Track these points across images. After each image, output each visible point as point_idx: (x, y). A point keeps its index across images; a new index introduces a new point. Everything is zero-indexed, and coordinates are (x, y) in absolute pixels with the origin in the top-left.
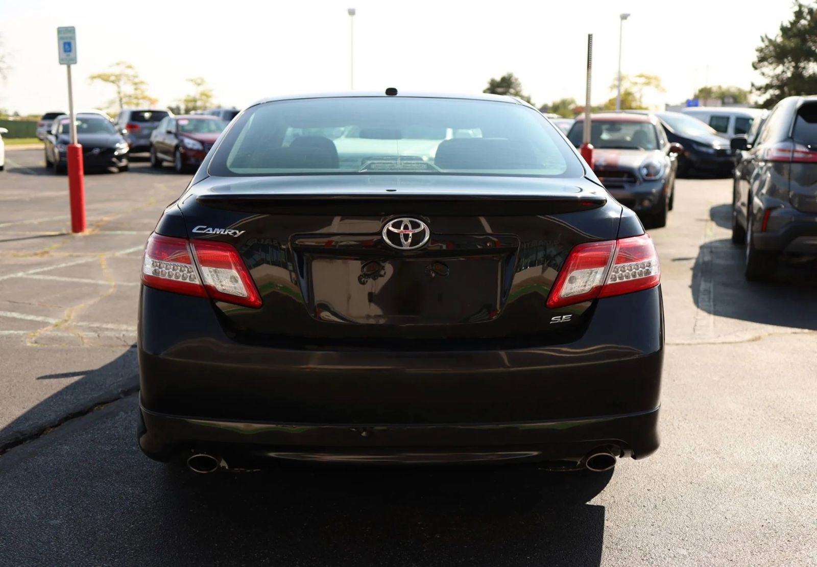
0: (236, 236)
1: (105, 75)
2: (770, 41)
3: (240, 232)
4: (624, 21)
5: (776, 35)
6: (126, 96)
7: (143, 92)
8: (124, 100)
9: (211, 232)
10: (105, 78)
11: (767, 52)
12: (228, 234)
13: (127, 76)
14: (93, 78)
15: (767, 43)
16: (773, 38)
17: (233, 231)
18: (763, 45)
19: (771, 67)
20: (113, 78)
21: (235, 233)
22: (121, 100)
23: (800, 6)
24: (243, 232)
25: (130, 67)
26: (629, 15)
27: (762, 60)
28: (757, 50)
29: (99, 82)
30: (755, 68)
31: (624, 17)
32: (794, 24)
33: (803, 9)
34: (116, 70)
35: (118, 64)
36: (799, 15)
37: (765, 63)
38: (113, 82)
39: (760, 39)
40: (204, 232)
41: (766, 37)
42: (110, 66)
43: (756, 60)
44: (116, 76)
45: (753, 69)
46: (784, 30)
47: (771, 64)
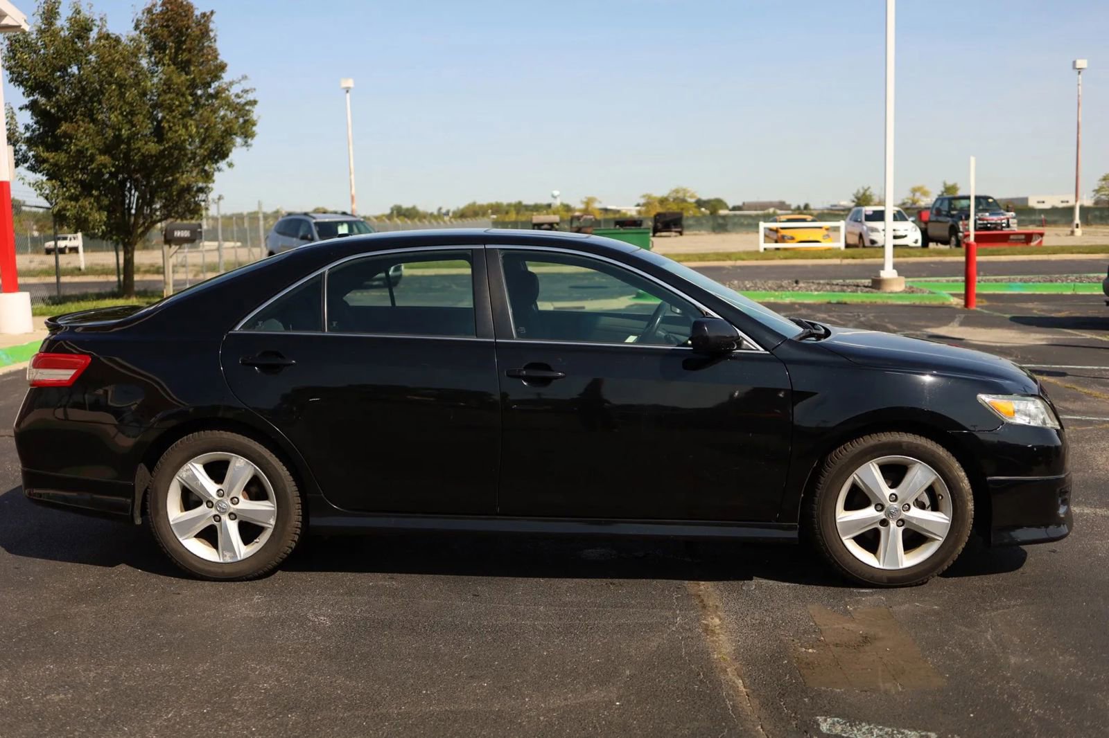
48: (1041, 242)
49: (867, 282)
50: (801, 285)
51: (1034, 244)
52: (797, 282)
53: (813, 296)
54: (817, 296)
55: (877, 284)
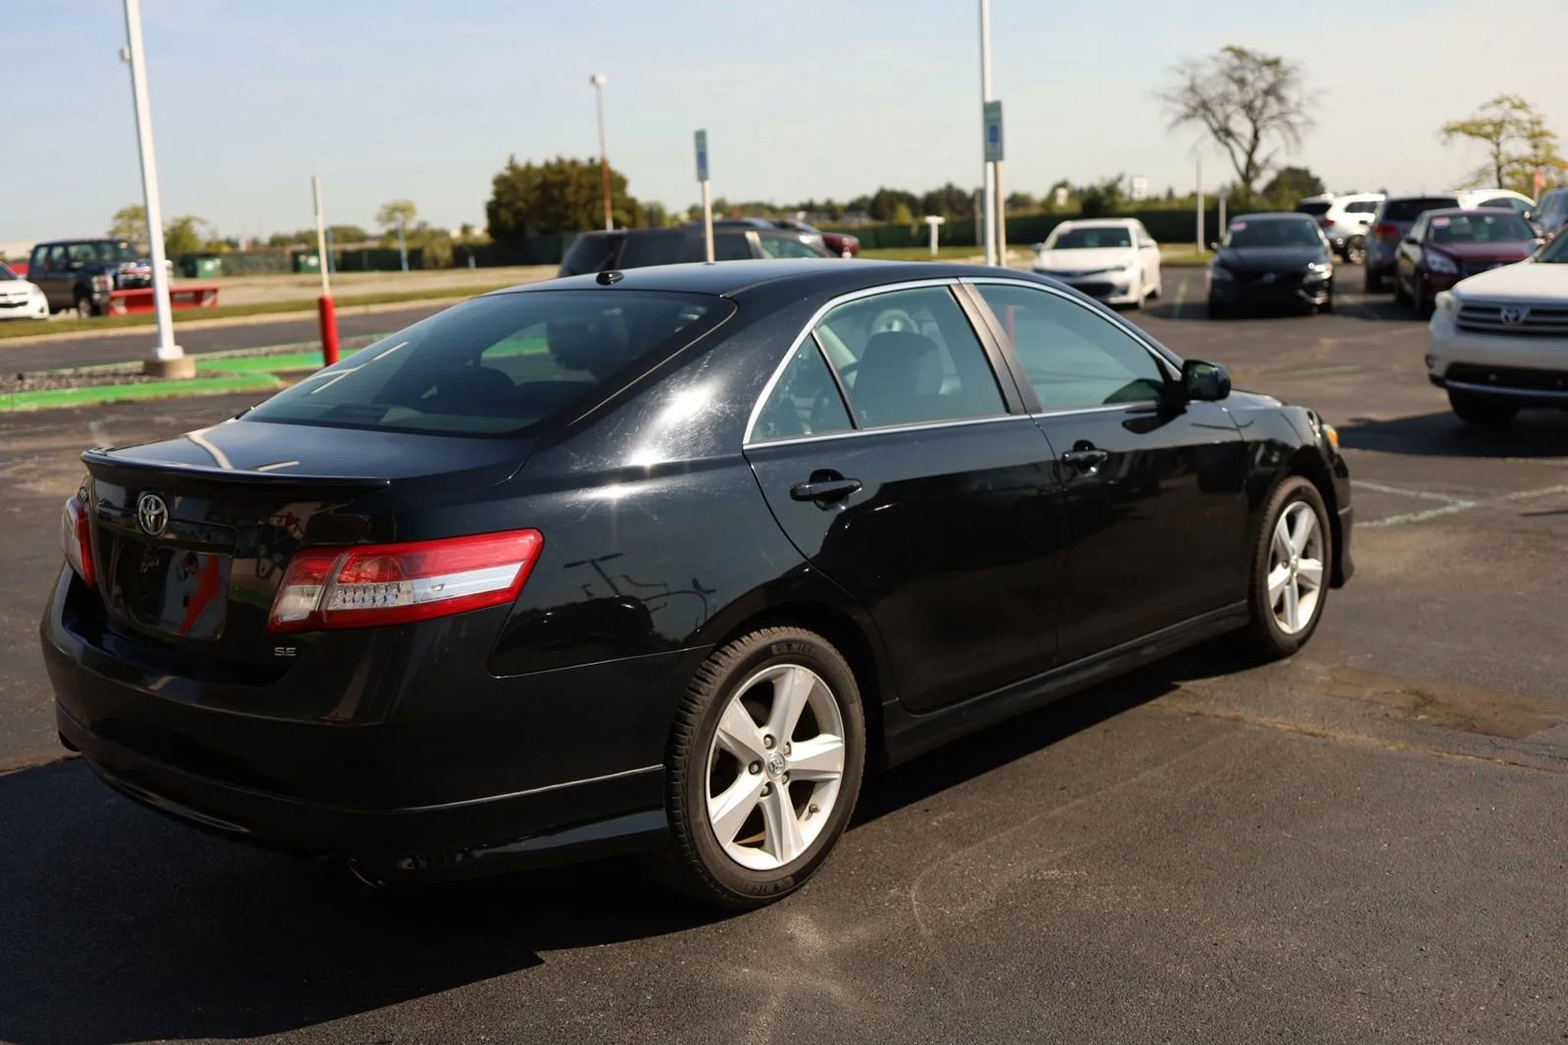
1: (1474, 124)
6: (1510, 161)
7: (1549, 148)
8: (1506, 169)
10: (1472, 130)
13: (1517, 122)
14: (1451, 130)
20: (1489, 129)
22: (1499, 169)
25: (1522, 106)
29: (1461, 138)
34: (1495, 113)
35: (1498, 102)
38: (1487, 136)
42: (1483, 108)
44: (1495, 125)
48: (215, 302)
49: (137, 366)
50: (28, 381)
51: (206, 303)
52: (21, 377)
53: (65, 395)
54: (74, 394)
55: (156, 369)
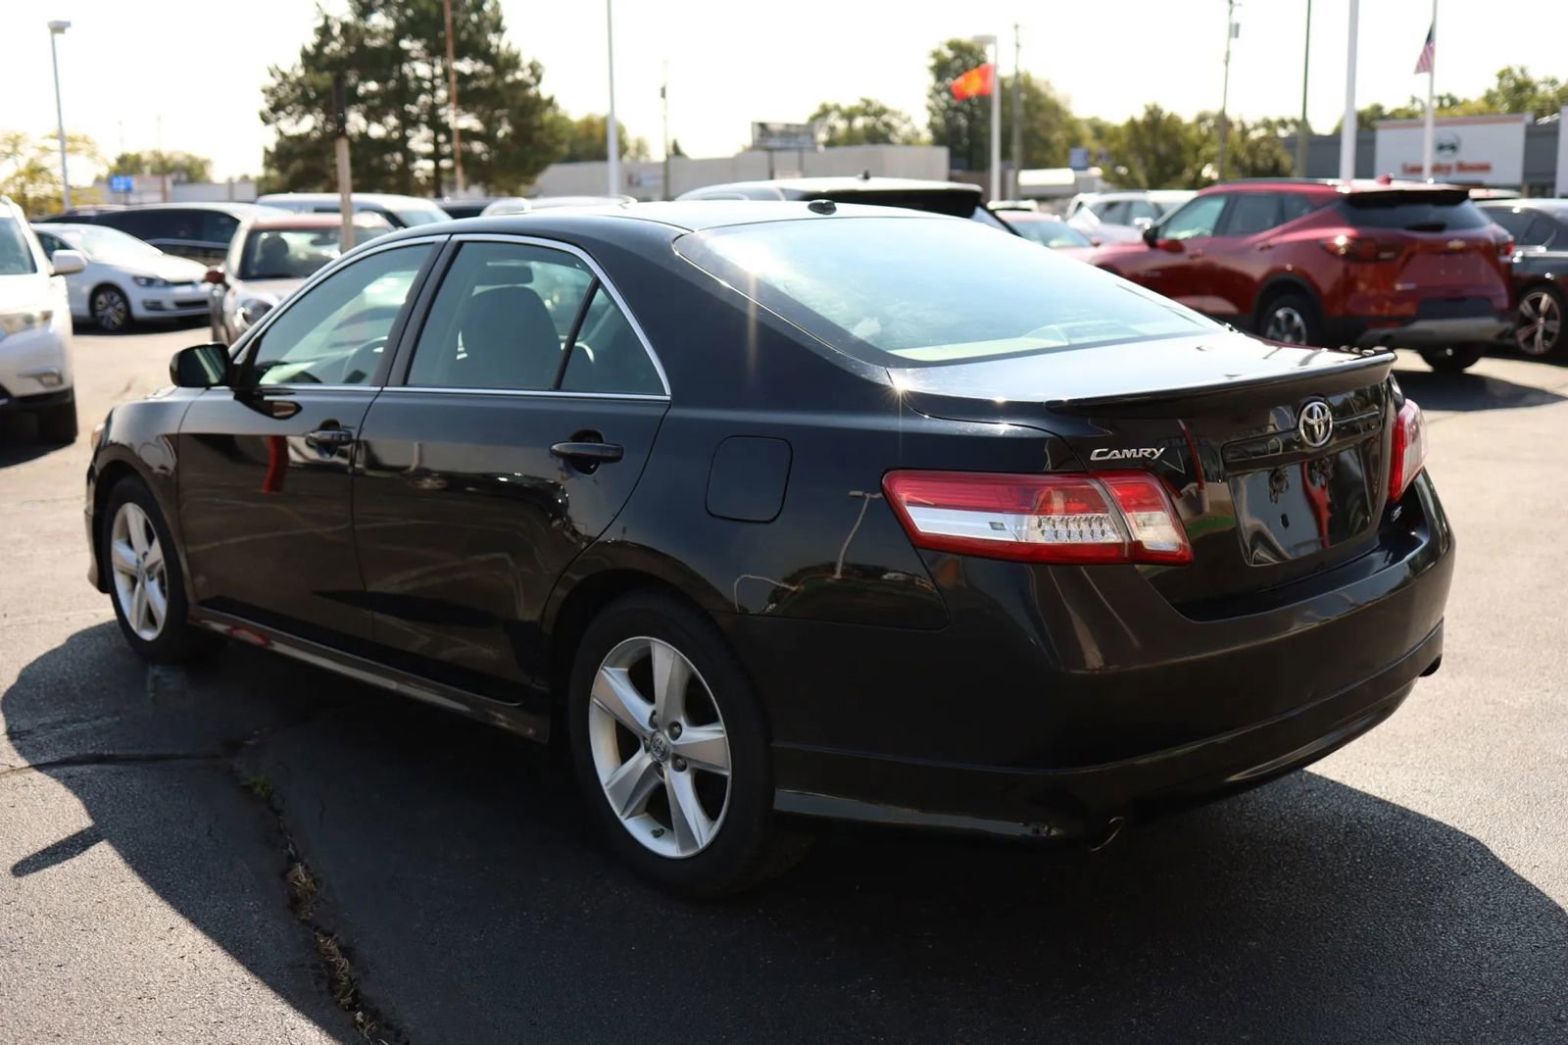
0: (1155, 457)
2: (284, 75)
3: (1158, 450)
4: (58, 36)
5: (292, 64)
9: (1118, 456)
11: (281, 94)
12: (1143, 455)
15: (280, 79)
16: (287, 70)
17: (1149, 450)
18: (273, 83)
19: (292, 120)
21: (1153, 454)
23: (327, 18)
24: (1162, 450)
26: (68, 24)
27: (277, 108)
28: (264, 91)
30: (265, 120)
31: (58, 28)
32: (319, 47)
33: (330, 22)
36: (325, 32)
37: (282, 114)
39: (268, 73)
40: (1108, 457)
41: (277, 68)
43: (265, 107)
45: (262, 123)
46: (307, 58)
47: (290, 114)
